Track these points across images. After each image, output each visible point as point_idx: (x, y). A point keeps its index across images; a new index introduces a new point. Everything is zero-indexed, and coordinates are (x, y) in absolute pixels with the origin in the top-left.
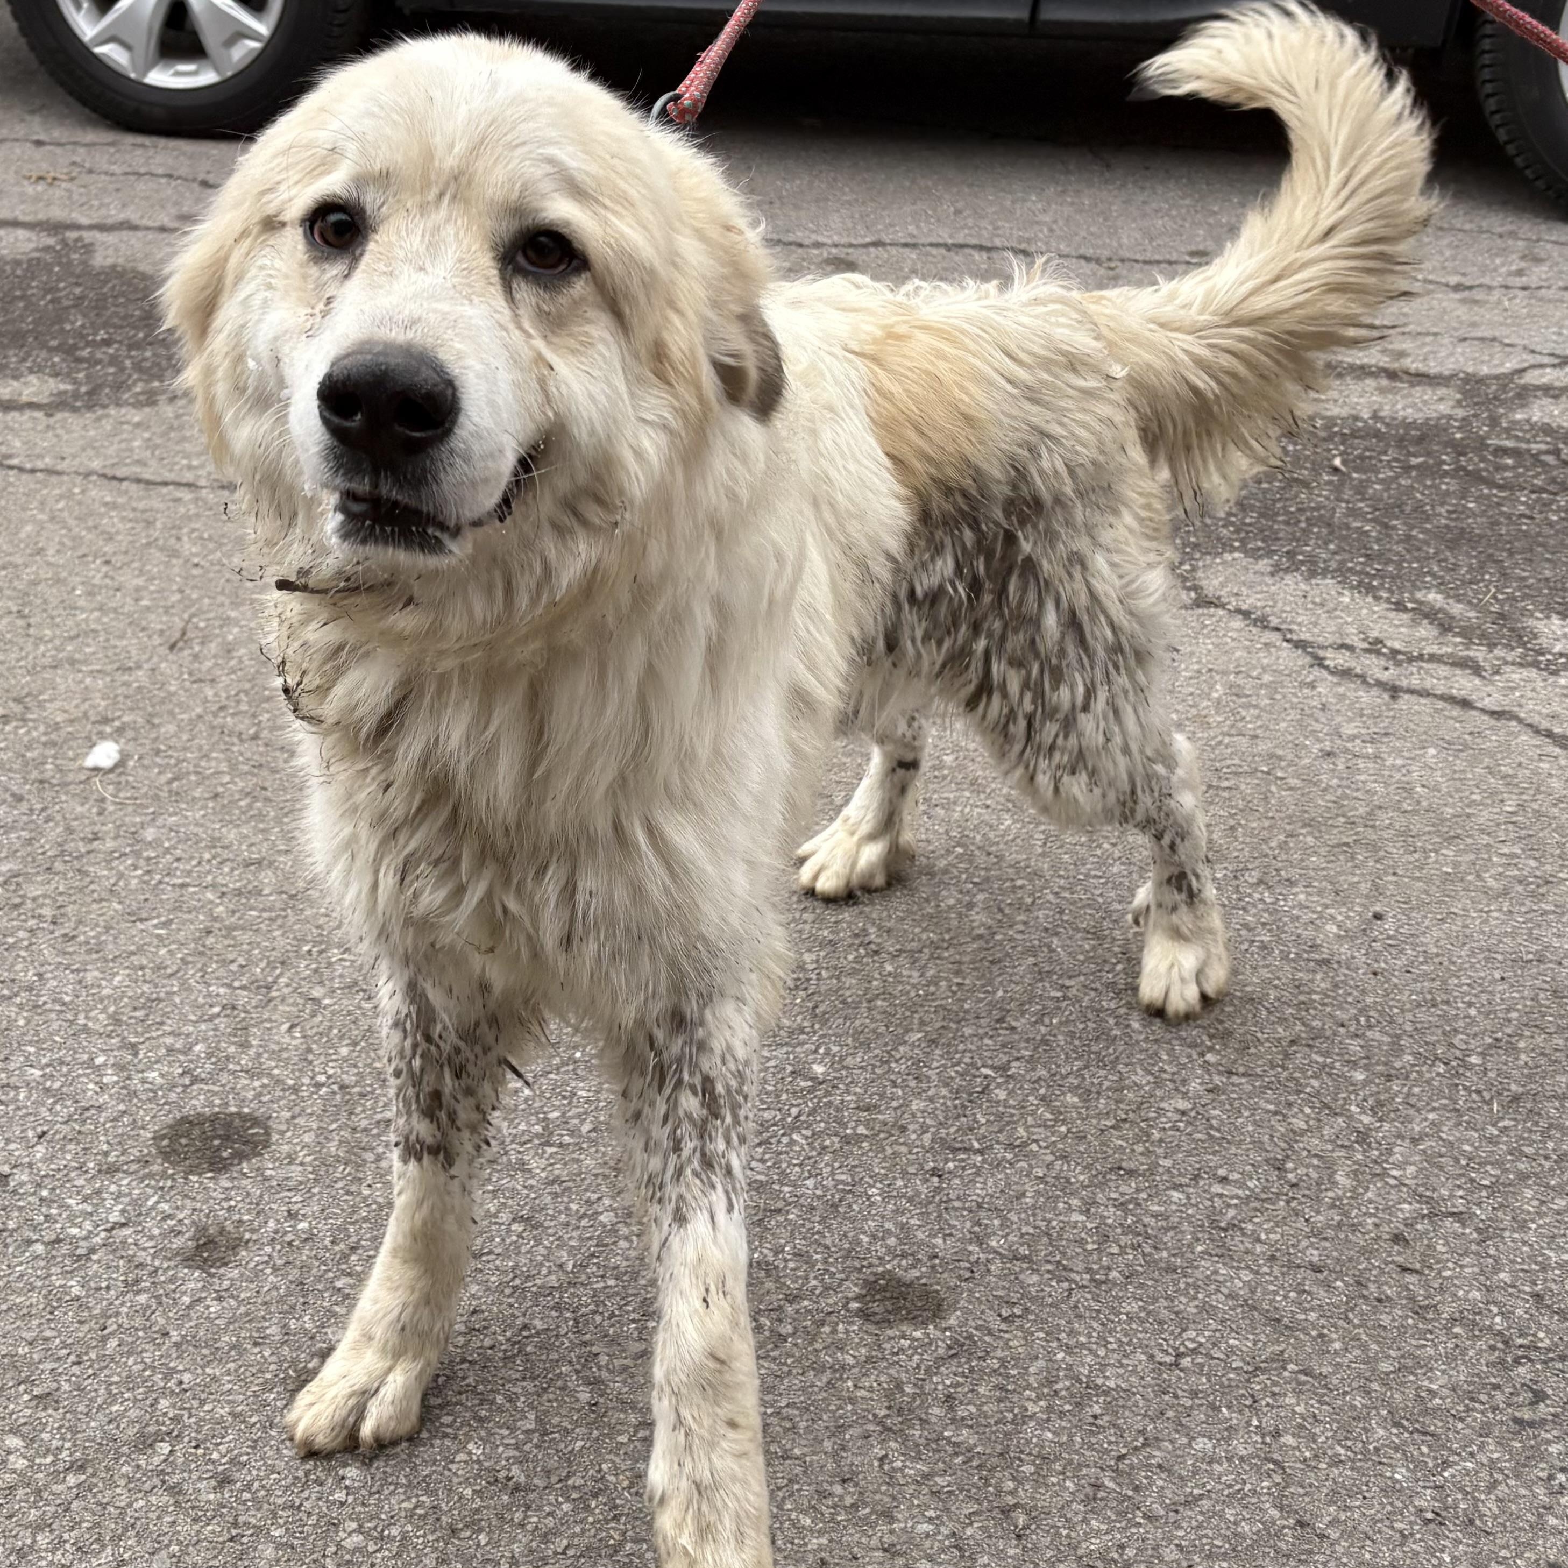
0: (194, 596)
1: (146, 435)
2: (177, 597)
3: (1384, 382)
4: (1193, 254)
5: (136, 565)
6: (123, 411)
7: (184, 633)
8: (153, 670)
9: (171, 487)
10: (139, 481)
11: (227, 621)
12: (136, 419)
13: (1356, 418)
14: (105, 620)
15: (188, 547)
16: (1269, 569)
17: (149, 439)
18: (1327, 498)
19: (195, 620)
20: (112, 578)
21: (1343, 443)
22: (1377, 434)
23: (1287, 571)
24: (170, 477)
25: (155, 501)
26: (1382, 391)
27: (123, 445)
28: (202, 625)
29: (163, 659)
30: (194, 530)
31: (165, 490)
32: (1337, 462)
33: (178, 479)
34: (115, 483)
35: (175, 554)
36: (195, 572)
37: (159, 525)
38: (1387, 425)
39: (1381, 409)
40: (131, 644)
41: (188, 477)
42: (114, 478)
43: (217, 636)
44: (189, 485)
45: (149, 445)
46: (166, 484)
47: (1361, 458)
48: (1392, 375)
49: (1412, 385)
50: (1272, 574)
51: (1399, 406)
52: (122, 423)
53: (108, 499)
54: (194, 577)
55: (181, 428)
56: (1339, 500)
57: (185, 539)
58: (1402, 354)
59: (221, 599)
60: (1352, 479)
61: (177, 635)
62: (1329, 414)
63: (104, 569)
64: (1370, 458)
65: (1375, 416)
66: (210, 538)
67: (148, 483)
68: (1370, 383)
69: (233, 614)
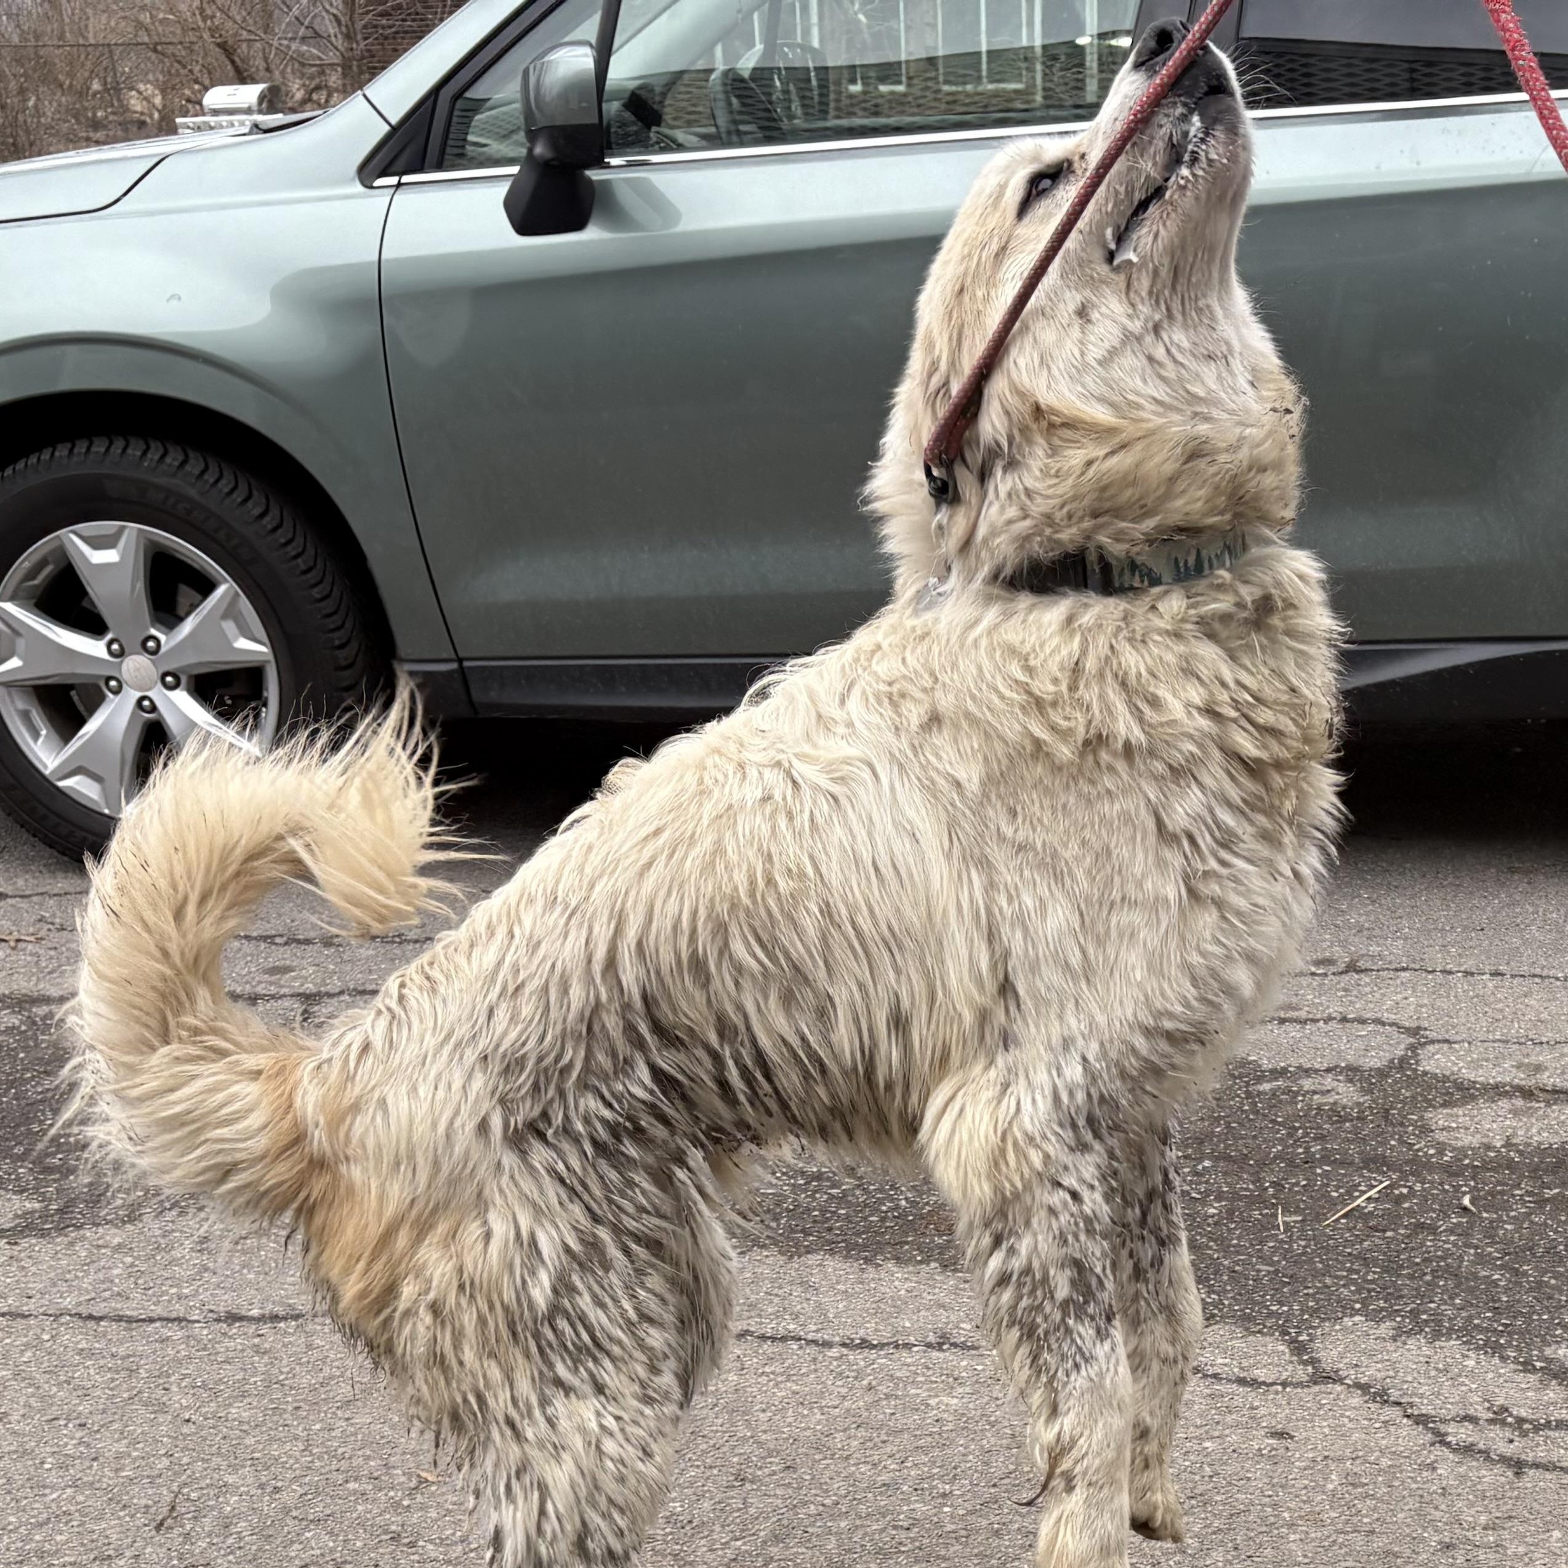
0: (185, 1460)
1: (129, 1260)
2: (166, 1462)
3: (1519, 1102)
4: (1318, 963)
5: (116, 1426)
6: (101, 1230)
7: (173, 1508)
8: (136, 1557)
9: (158, 1324)
10: (119, 1319)
11: (224, 1488)
12: (117, 1240)
13: (1488, 1147)
14: (81, 1498)
15: (179, 1399)
16: (1391, 1333)
17: (132, 1265)
18: (1455, 1245)
19: (185, 1491)
20: (88, 1446)
21: (1473, 1178)
22: (1510, 1165)
23: (1409, 1333)
24: (159, 1311)
25: (140, 1343)
26: (1515, 1112)
27: (101, 1276)
28: (193, 1495)
29: (149, 1541)
30: (185, 1376)
31: (150, 1328)
32: (1466, 1201)
33: (165, 1315)
34: (91, 1324)
35: (162, 1408)
36: (185, 1430)
37: (143, 1373)
38: (1521, 1153)
39: (1514, 1135)
40: (111, 1528)
41: (178, 1309)
42: (90, 1317)
43: (212, 1508)
44: (178, 1320)
45: (131, 1272)
46: (151, 1320)
47: (1492, 1193)
48: (1527, 1094)
49: (1548, 1104)
50: (1394, 1339)
51: (1534, 1131)
52: (99, 1247)
53: (83, 1345)
54: (185, 1436)
55: (169, 1248)
56: (1467, 1245)
57: (174, 1388)
58: (1538, 1068)
59: (216, 1461)
60: (1482, 1220)
61: (165, 1511)
62: (1460, 1144)
63: (79, 1435)
64: (1502, 1193)
65: (1508, 1144)
66: (204, 1385)
67: (130, 1320)
68: (1504, 1104)
69: (230, 1479)
